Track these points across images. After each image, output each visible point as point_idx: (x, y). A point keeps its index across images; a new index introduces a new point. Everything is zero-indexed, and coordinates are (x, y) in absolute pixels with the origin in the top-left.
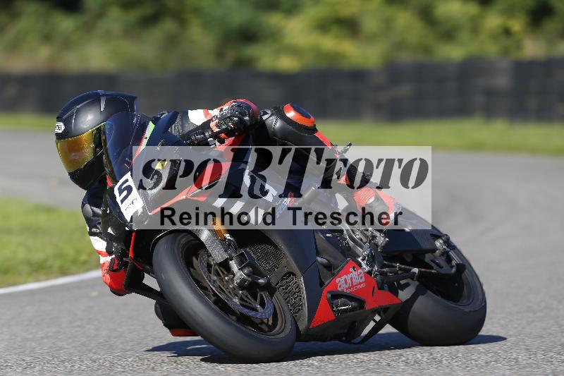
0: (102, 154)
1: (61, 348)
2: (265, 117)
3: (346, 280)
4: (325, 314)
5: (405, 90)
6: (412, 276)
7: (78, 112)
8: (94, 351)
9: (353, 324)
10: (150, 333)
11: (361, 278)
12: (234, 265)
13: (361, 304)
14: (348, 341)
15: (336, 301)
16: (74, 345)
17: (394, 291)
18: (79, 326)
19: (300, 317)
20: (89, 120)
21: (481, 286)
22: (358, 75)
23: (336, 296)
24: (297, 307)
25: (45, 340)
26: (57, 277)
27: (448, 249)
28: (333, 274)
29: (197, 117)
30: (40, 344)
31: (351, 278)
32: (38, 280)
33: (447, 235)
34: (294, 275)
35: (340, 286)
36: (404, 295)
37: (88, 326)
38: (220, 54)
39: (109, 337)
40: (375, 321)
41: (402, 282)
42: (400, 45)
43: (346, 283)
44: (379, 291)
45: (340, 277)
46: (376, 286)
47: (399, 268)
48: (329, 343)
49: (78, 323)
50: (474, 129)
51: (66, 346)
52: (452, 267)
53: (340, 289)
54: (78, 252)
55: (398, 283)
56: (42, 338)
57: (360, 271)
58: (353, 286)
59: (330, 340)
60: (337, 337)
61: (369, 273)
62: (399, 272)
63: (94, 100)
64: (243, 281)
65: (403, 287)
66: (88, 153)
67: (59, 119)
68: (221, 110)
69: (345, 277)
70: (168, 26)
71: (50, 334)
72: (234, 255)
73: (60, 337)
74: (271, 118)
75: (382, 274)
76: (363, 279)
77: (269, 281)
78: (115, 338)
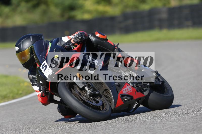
0: (34, 56)
1: (15, 125)
2: (89, 37)
3: (125, 90)
4: (120, 102)
5: (130, 22)
6: (147, 87)
7: (23, 42)
8: (27, 125)
9: (130, 105)
10: (47, 117)
11: (131, 88)
12: (87, 88)
13: (132, 98)
14: (128, 112)
15: (123, 97)
16: (19, 123)
17: (142, 92)
18: (21, 117)
19: (111, 104)
20: (27, 45)
21: (171, 88)
22: (112, 18)
23: (123, 96)
24: (110, 101)
25: (9, 123)
26: (11, 100)
27: (158, 76)
28: (121, 88)
29: (65, 39)
30: (7, 124)
31: (127, 89)
32: (5, 102)
33: (157, 71)
34: (108, 90)
35: (124, 92)
36: (146, 93)
37: (24, 116)
38: (62, 15)
39: (32, 120)
40: (137, 104)
41: (144, 89)
42: (126, 6)
43: (126, 91)
44: (137, 93)
45: (124, 89)
46: (136, 91)
47: (143, 84)
48: (122, 113)
49: (21, 116)
50: (155, 34)
51: (17, 124)
52: (160, 82)
53: (124, 93)
54: (18, 90)
55: (143, 89)
56: (8, 122)
57: (130, 86)
58: (128, 92)
59: (122, 112)
60: (125, 111)
61: (133, 86)
62: (143, 85)
63: (28, 37)
64: (91, 93)
65: (145, 91)
66: (28, 56)
67: (16, 46)
68: (74, 35)
69: (125, 89)
70: (43, 7)
71: (11, 120)
72: (86, 85)
73: (14, 121)
74: (91, 37)
75: (137, 87)
76: (131, 89)
77: (99, 93)
78: (34, 119)
